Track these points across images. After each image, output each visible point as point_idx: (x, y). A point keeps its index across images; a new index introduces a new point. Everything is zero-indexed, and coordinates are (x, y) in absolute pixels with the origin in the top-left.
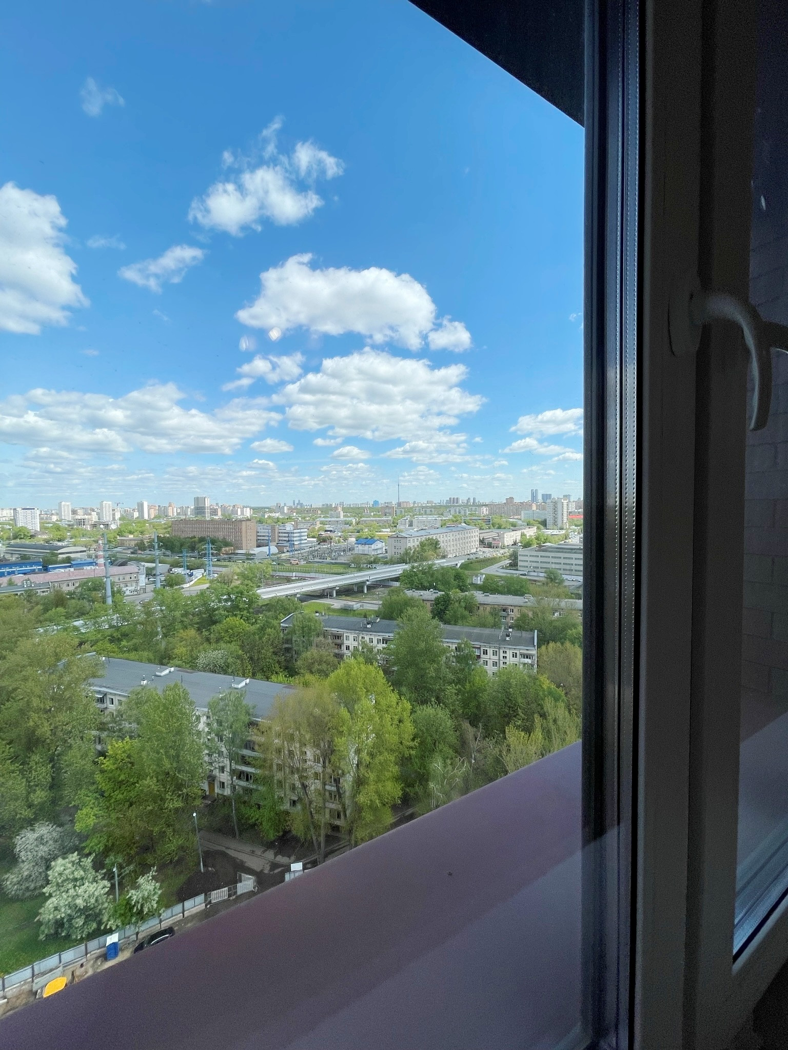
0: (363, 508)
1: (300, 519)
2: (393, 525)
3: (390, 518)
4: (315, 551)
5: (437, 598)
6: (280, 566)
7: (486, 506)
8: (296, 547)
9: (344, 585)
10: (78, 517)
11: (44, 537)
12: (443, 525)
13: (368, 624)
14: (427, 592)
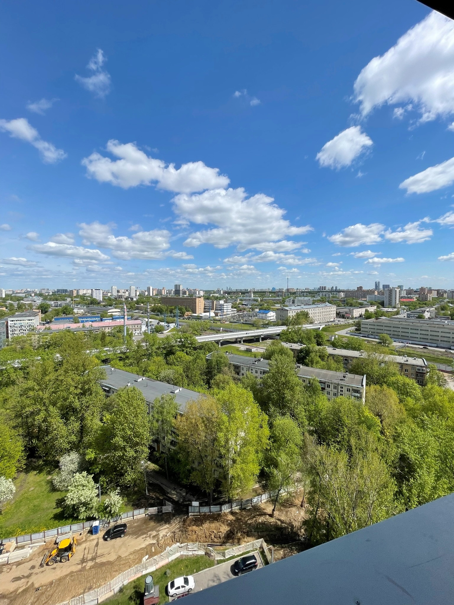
0: (265, 292)
1: (229, 297)
2: (282, 302)
3: (281, 298)
4: (235, 316)
5: (301, 349)
6: (215, 324)
7: (343, 292)
8: (225, 313)
9: (248, 337)
10: (120, 294)
11: (104, 304)
12: (313, 303)
13: (255, 361)
14: (296, 345)
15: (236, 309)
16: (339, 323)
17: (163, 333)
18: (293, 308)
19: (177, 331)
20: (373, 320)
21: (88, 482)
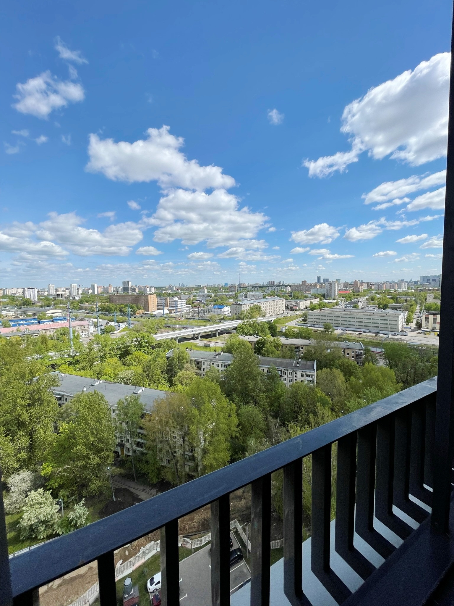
0: (218, 288)
1: (182, 294)
2: (235, 297)
3: (234, 293)
4: (190, 312)
5: (258, 341)
6: (169, 321)
7: (290, 286)
8: (179, 310)
9: (205, 332)
10: (59, 293)
11: (40, 304)
12: (264, 297)
13: (216, 355)
14: (252, 337)
15: (190, 306)
16: (288, 315)
17: (114, 333)
18: (247, 302)
19: (129, 330)
20: (317, 311)
21: (46, 499)
